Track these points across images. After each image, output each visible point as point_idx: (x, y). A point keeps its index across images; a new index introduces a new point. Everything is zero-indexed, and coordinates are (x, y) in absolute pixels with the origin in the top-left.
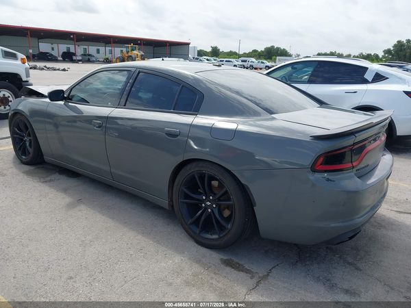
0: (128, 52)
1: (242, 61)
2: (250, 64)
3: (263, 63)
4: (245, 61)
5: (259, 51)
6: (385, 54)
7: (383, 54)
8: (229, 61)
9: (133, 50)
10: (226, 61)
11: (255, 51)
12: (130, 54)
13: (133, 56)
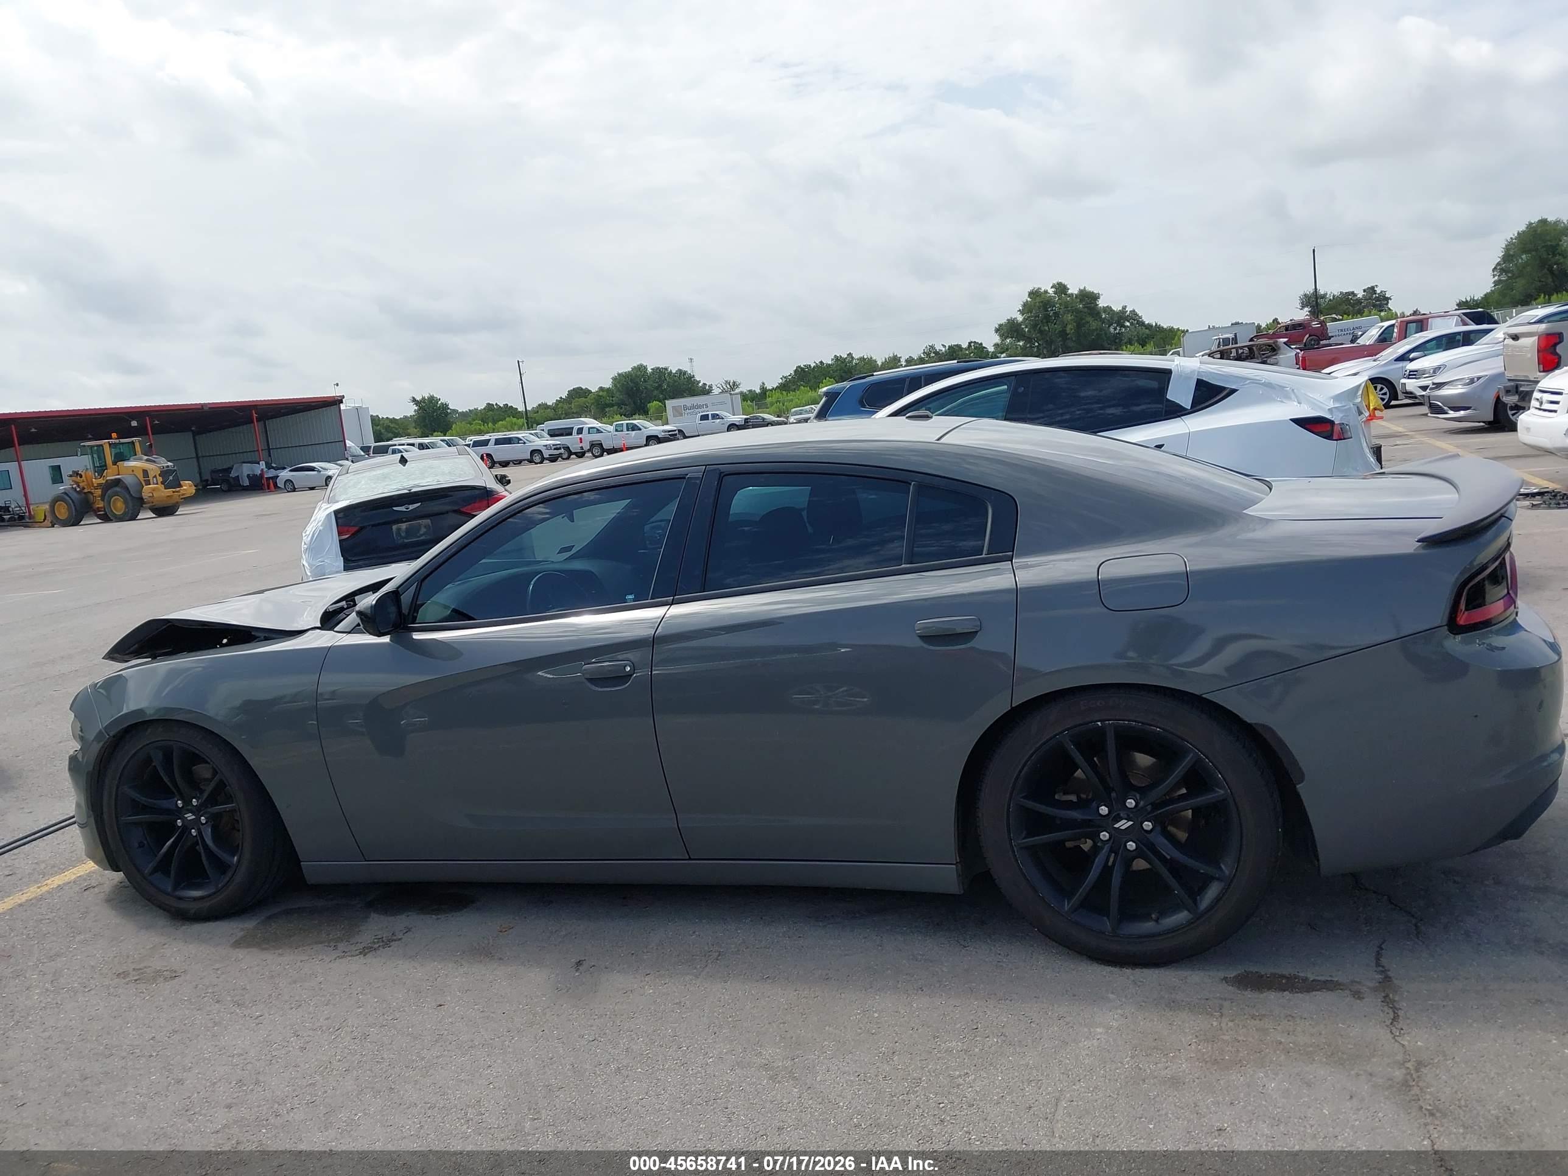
0: (101, 469)
1: (553, 434)
2: (587, 438)
3: (635, 428)
4: (568, 432)
5: (594, 389)
6: (1003, 337)
7: (997, 339)
8: (509, 441)
9: (120, 458)
10: (498, 442)
11: (578, 393)
12: (110, 475)
13: (128, 480)
